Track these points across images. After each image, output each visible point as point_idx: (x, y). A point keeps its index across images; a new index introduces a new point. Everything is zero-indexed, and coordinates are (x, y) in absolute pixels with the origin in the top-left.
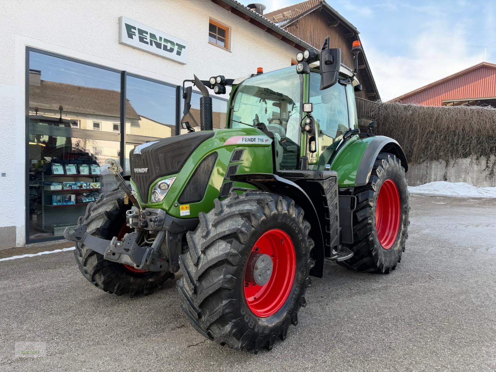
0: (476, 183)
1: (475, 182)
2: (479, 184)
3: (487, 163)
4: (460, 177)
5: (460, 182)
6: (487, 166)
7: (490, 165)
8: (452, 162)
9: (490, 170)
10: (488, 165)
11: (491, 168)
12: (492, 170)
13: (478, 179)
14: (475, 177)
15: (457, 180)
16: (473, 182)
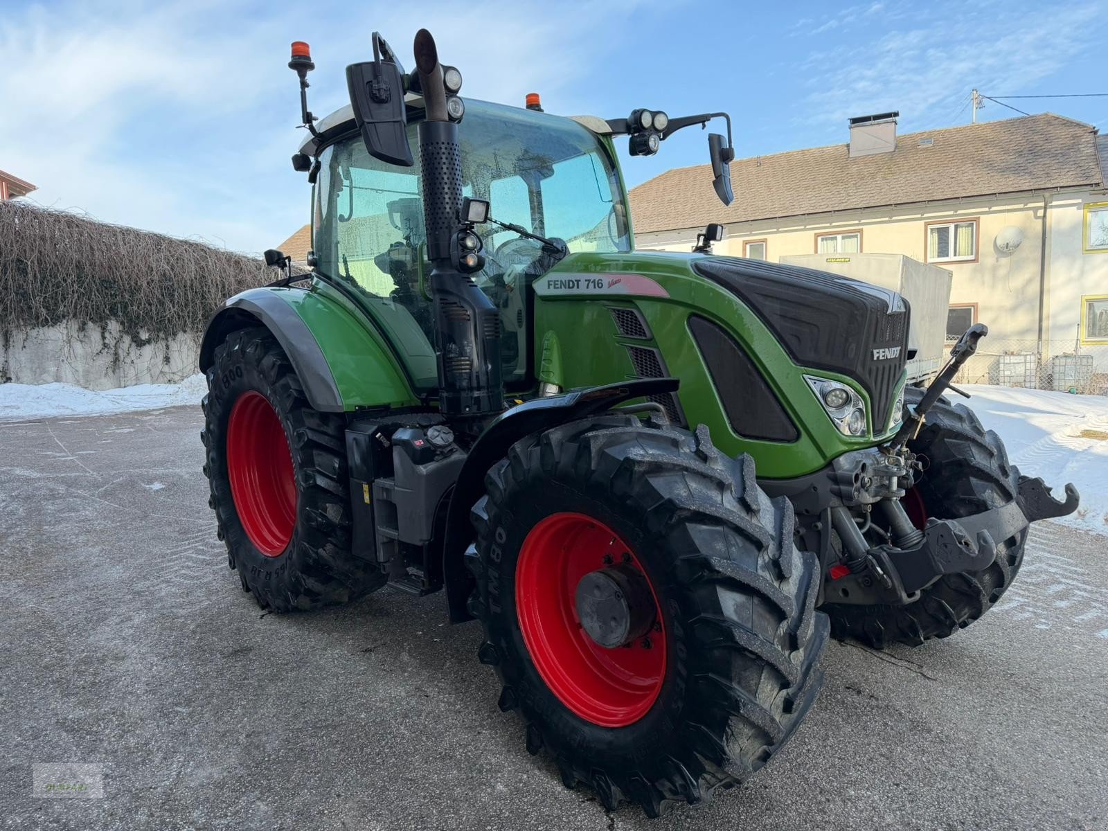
0: (86, 382)
1: (82, 381)
2: (91, 383)
3: (104, 338)
4: (44, 371)
5: (46, 382)
6: (105, 346)
7: (110, 340)
8: (18, 337)
9: (112, 352)
10: (107, 341)
11: (113, 349)
12: (116, 354)
13: (87, 373)
14: (81, 370)
15: (37, 379)
16: (78, 381)
